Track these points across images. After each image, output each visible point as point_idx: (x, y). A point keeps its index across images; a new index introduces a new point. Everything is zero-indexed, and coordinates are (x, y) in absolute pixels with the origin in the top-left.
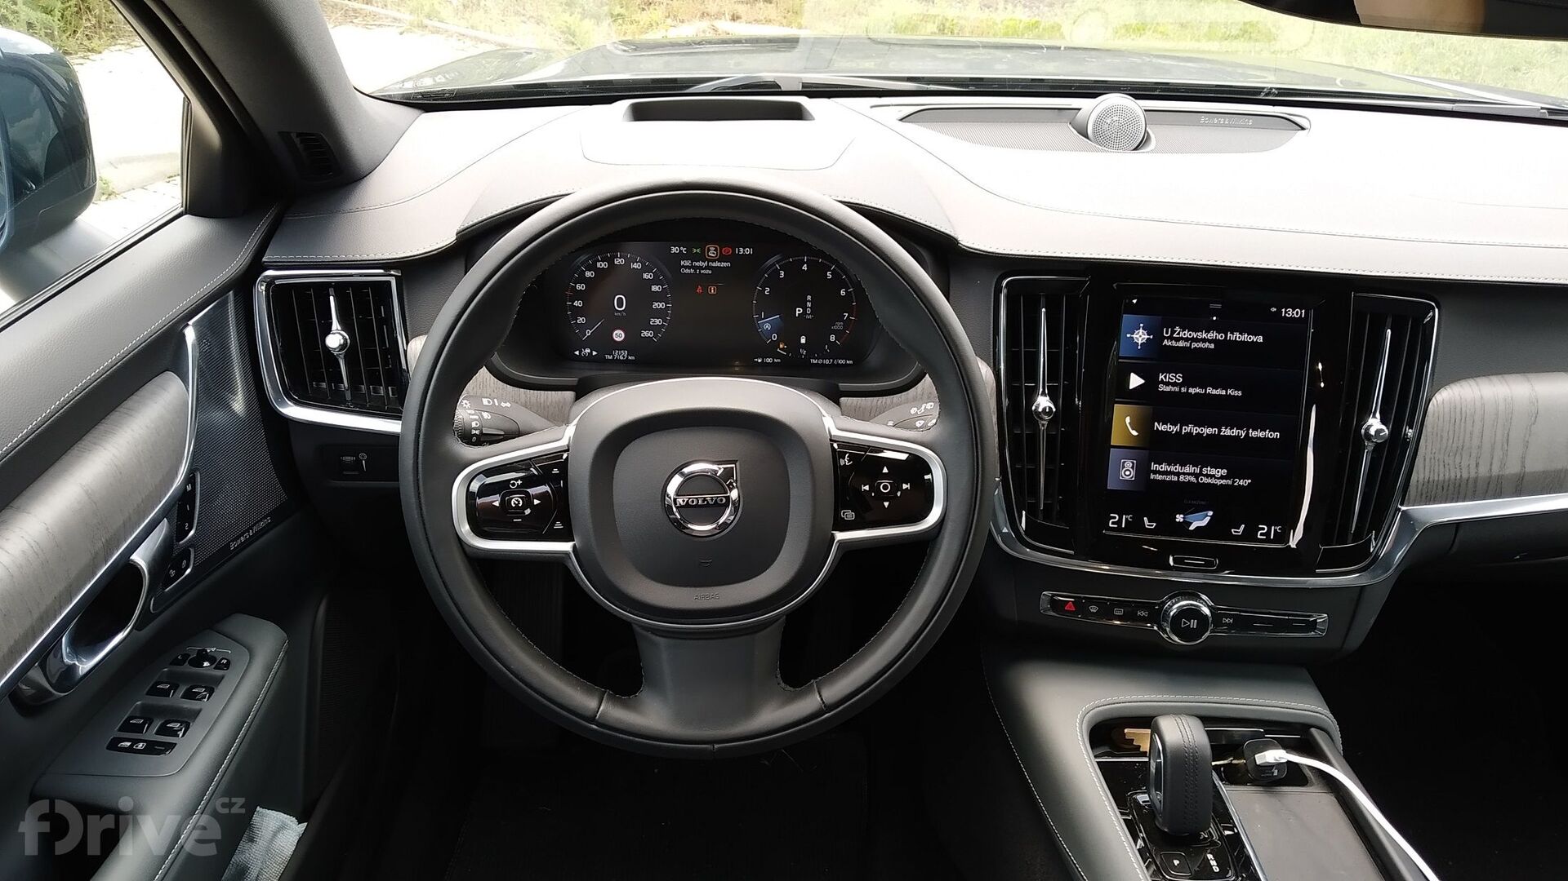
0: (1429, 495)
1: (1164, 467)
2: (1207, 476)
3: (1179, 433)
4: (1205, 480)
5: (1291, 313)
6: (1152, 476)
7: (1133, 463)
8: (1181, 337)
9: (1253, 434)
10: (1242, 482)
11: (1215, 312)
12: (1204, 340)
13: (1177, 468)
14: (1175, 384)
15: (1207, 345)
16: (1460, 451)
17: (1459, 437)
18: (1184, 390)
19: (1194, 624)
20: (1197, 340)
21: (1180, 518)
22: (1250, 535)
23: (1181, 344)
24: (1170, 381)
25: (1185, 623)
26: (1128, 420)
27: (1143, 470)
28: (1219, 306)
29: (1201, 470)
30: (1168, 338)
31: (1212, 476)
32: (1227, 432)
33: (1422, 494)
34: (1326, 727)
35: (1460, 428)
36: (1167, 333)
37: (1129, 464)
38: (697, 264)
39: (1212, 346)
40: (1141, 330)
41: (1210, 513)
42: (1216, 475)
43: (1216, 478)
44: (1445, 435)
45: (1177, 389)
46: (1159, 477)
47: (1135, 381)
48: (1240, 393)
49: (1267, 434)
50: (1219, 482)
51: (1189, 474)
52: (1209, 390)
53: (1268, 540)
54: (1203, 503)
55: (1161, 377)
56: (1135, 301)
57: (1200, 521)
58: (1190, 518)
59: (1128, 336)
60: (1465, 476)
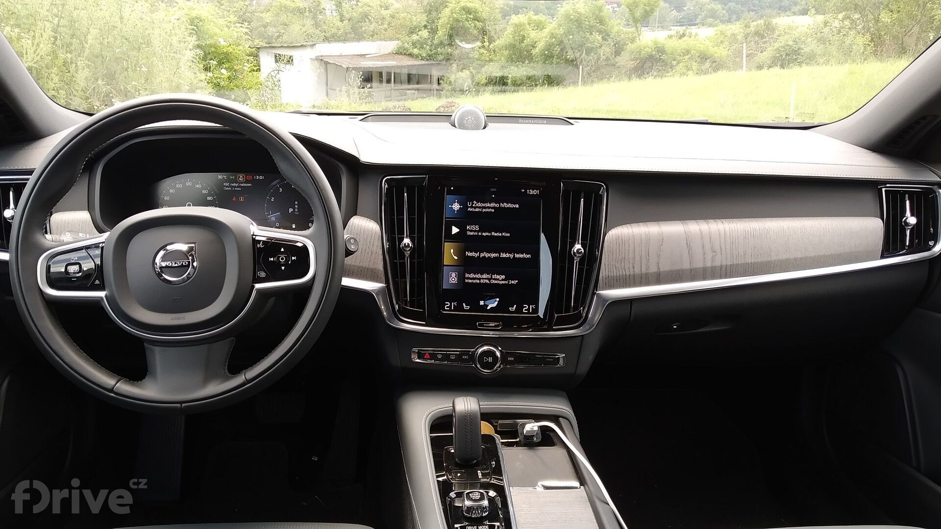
0: (610, 284)
1: (472, 276)
2: (495, 279)
3: (479, 257)
4: (494, 282)
5: (532, 192)
6: (466, 281)
7: (456, 274)
8: (477, 206)
9: (517, 256)
10: (513, 282)
11: (493, 193)
12: (489, 208)
13: (479, 276)
14: (475, 231)
15: (490, 210)
16: (623, 260)
17: (622, 253)
18: (480, 234)
19: (490, 359)
20: (485, 208)
21: (482, 303)
22: (519, 310)
23: (477, 210)
24: (473, 230)
25: (486, 359)
26: (452, 251)
27: (461, 278)
28: (495, 190)
29: (491, 277)
30: (470, 207)
31: (498, 279)
32: (504, 255)
33: (606, 284)
34: (567, 417)
35: (622, 248)
36: (470, 204)
37: (454, 275)
38: (233, 185)
39: (493, 210)
40: (456, 203)
41: (498, 299)
42: (499, 279)
43: (499, 280)
44: (614, 251)
45: (477, 234)
46: (470, 281)
47: (455, 230)
48: (509, 235)
49: (524, 256)
50: (501, 282)
51: (485, 279)
52: (493, 233)
53: (529, 313)
54: (494, 294)
55: (468, 227)
56: (452, 188)
57: (493, 304)
58: (487, 302)
59: (450, 206)
60: (628, 273)
